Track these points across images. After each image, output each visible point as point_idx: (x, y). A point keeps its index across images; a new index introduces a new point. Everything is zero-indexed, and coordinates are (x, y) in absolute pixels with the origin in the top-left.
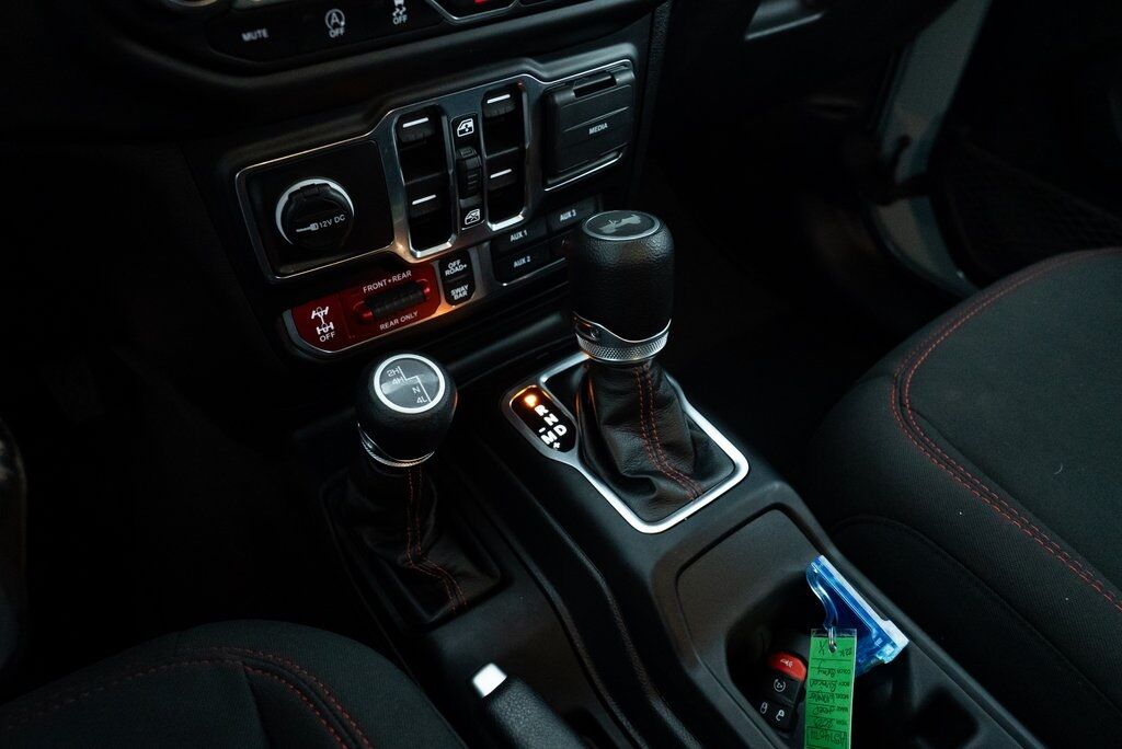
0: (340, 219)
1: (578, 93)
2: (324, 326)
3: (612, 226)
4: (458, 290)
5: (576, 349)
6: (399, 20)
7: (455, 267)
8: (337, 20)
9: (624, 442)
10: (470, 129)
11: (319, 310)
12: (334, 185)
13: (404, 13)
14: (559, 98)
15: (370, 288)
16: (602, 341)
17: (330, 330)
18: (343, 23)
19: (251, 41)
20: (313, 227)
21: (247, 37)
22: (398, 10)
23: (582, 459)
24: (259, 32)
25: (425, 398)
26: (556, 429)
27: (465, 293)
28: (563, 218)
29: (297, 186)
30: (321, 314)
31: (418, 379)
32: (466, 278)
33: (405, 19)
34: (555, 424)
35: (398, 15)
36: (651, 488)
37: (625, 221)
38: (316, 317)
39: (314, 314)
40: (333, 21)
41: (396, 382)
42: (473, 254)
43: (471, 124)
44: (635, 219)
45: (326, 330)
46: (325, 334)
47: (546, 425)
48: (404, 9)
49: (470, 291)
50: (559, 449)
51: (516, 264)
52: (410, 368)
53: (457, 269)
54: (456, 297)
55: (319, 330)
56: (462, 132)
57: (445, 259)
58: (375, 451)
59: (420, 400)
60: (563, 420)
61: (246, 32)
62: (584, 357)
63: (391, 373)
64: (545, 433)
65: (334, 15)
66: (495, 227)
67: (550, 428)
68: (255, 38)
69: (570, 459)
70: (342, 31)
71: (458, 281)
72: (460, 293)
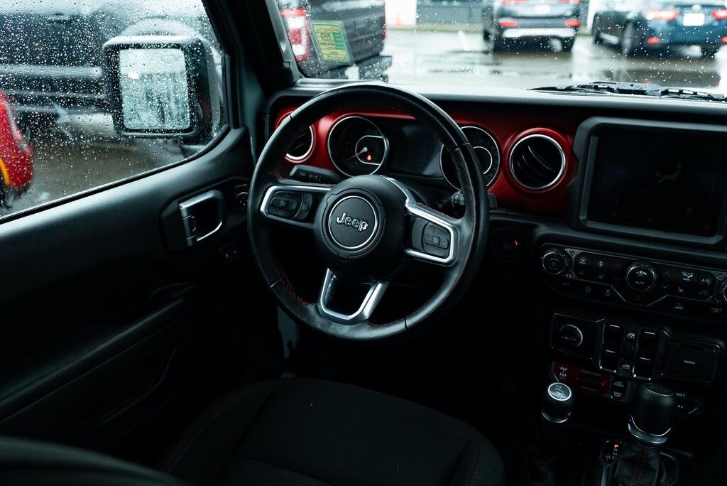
0: (574, 339)
6: (607, 296)
7: (619, 384)
9: (625, 471)
10: (633, 337)
11: (564, 368)
12: (578, 330)
13: (609, 294)
15: (584, 371)
18: (590, 290)
19: (564, 285)
22: (607, 293)
23: (609, 468)
24: (568, 284)
27: (619, 396)
28: (677, 395)
32: (622, 390)
42: (628, 384)
43: (634, 335)
46: (562, 376)
49: (622, 398)
56: (629, 336)
65: (588, 287)
66: (635, 376)
71: (618, 389)
72: (618, 394)
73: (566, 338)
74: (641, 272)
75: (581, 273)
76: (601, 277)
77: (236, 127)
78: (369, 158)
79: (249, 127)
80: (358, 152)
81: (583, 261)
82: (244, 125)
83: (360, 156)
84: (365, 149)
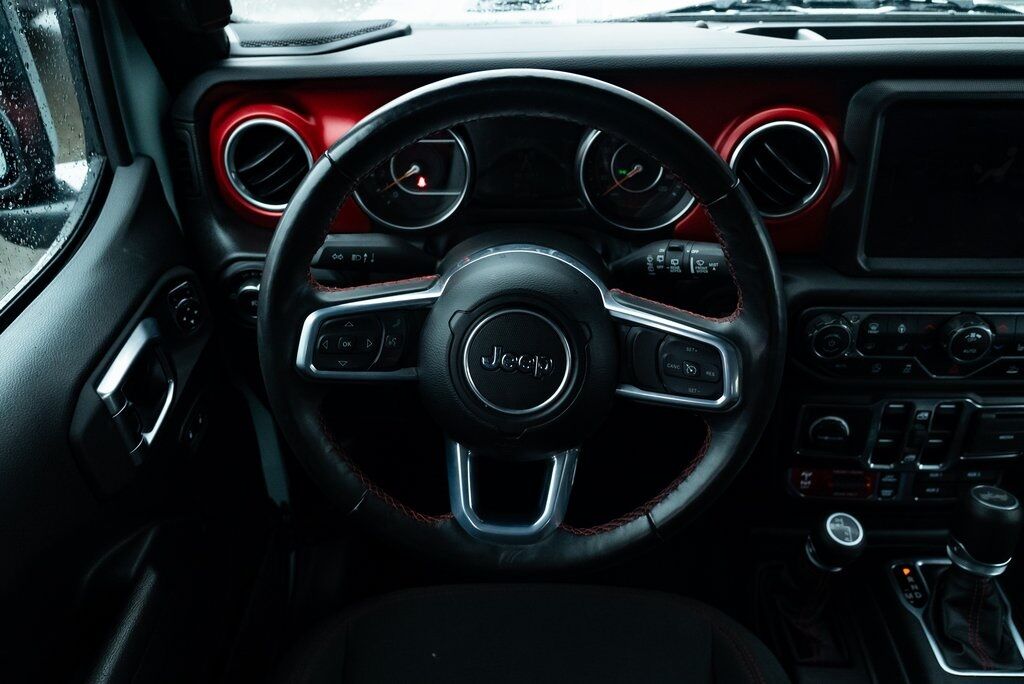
0: (840, 438)
1: (998, 416)
3: (988, 496)
4: (886, 491)
5: (945, 555)
6: (906, 372)
7: (889, 479)
8: (878, 367)
9: (955, 619)
10: (925, 417)
11: (807, 473)
12: (844, 423)
14: (984, 416)
16: (959, 554)
18: (880, 369)
22: (907, 368)
23: (925, 617)
25: (851, 540)
26: (916, 594)
27: (890, 495)
28: (970, 475)
29: (827, 418)
30: (806, 475)
31: (849, 528)
32: (893, 486)
34: (915, 590)
35: (906, 370)
36: (960, 649)
37: (997, 496)
38: (804, 475)
40: (876, 367)
41: (838, 525)
42: (903, 476)
43: (927, 415)
44: (1004, 497)
47: (910, 588)
48: (910, 369)
49: (892, 495)
50: (912, 604)
51: (928, 490)
52: (848, 522)
54: (883, 494)
55: (803, 483)
56: (920, 417)
57: (884, 473)
58: (813, 554)
59: (847, 539)
60: (922, 589)
62: (949, 562)
63: (837, 520)
64: (908, 593)
65: (877, 365)
66: (921, 467)
67: (913, 592)
69: (917, 613)
70: (878, 371)
71: (888, 486)
72: (887, 493)
73: (826, 438)
74: (973, 335)
75: (869, 348)
76: (901, 348)
77: (127, 161)
78: (422, 182)
79: (154, 157)
80: (398, 176)
81: (874, 329)
82: (140, 154)
83: (402, 182)
84: (415, 169)
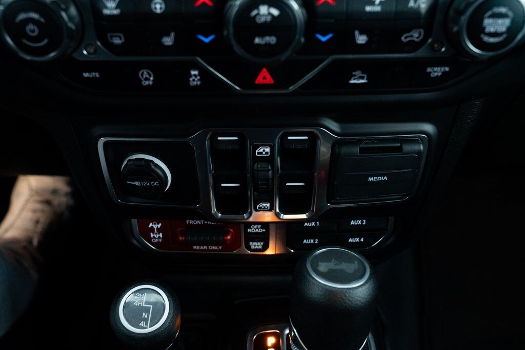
0: (155, 184)
2: (156, 234)
3: (330, 265)
4: (255, 243)
6: (195, 83)
8: (148, 76)
10: (267, 153)
11: (155, 224)
13: (198, 80)
14: (344, 151)
15: (191, 222)
17: (159, 237)
18: (152, 78)
19: (88, 78)
20: (137, 183)
21: (86, 75)
22: (193, 77)
24: (94, 74)
25: (146, 324)
27: (260, 247)
28: (352, 223)
29: (134, 157)
30: (155, 226)
33: (199, 83)
35: (194, 80)
37: (343, 265)
38: (152, 227)
39: (151, 225)
40: (144, 76)
43: (268, 150)
45: (157, 236)
46: (156, 238)
48: (199, 78)
49: (263, 248)
51: (305, 241)
53: (257, 230)
54: (253, 247)
55: (152, 235)
56: (259, 153)
59: (142, 323)
61: (85, 73)
65: (145, 73)
66: (284, 216)
68: (91, 76)
70: (151, 83)
72: (257, 246)
